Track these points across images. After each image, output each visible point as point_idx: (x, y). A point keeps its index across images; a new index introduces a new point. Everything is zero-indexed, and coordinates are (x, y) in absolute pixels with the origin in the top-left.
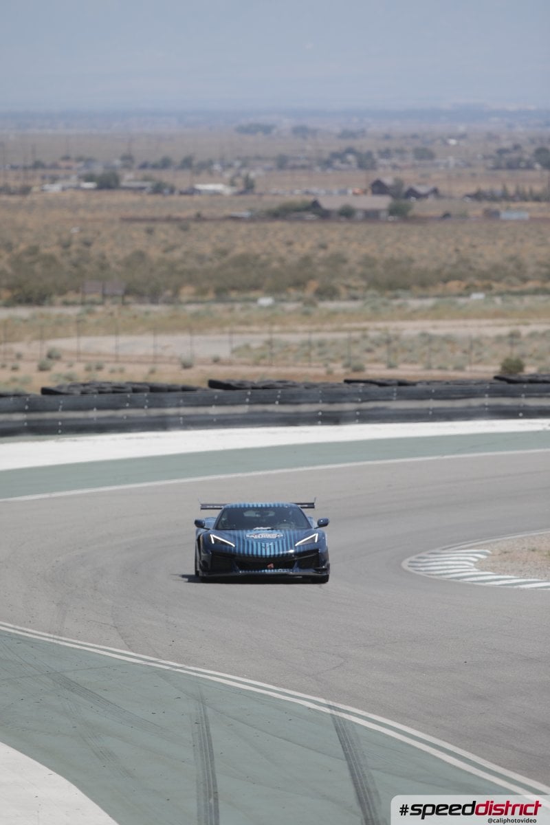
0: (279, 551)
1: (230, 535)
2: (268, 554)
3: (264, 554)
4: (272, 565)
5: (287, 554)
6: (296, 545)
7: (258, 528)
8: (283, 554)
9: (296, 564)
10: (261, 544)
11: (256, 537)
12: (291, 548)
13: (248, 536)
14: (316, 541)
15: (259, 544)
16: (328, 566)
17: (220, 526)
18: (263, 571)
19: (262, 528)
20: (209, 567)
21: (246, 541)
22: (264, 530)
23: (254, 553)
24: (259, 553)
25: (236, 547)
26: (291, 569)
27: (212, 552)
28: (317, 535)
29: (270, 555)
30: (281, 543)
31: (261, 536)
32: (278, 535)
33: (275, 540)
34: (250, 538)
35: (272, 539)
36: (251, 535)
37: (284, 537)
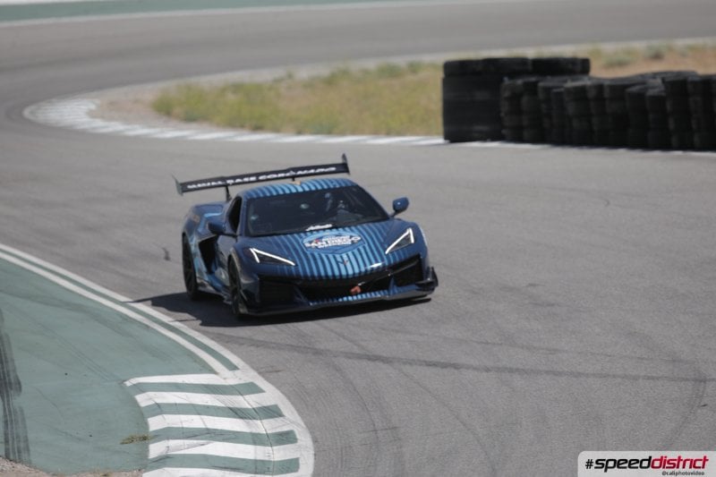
0: (365, 265)
1: (278, 245)
2: (350, 272)
3: (344, 273)
4: (357, 289)
6: (387, 252)
7: (312, 228)
8: (372, 270)
9: (392, 281)
10: (335, 258)
11: (320, 245)
13: (308, 245)
14: (412, 241)
15: (330, 256)
16: (434, 276)
17: (251, 231)
18: (345, 299)
19: (318, 227)
21: (308, 253)
22: (324, 230)
23: (330, 273)
24: (337, 273)
25: (297, 265)
26: (386, 291)
27: (259, 276)
28: (410, 231)
29: (354, 274)
30: (363, 251)
31: (327, 243)
32: (351, 237)
33: (351, 247)
34: (310, 247)
35: (347, 246)
36: (311, 242)
37: (362, 239)
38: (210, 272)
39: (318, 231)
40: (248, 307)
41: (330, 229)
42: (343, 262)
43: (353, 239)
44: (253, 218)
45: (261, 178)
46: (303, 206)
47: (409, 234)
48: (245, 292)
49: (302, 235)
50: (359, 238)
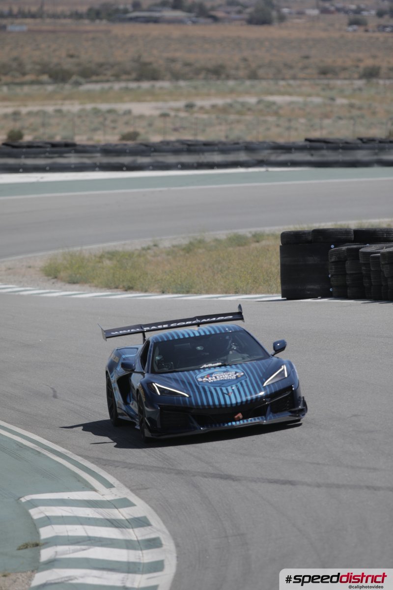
0: (246, 395)
1: (176, 380)
2: (234, 402)
3: (228, 402)
4: (240, 415)
5: (257, 398)
6: (265, 385)
7: (205, 366)
8: (252, 400)
9: (269, 408)
10: (221, 390)
11: (210, 380)
12: (260, 391)
13: (200, 380)
14: (286, 376)
15: (218, 389)
16: (305, 404)
17: (156, 369)
18: (230, 424)
19: (210, 365)
20: (159, 426)
21: (200, 386)
22: (215, 367)
23: (217, 403)
24: (223, 402)
25: (190, 397)
26: (264, 417)
27: (159, 406)
28: (284, 367)
29: (237, 403)
30: (244, 384)
31: (216, 377)
32: (236, 373)
33: (235, 382)
34: (202, 381)
35: (234, 380)
36: (202, 378)
37: (244, 375)
38: (126, 403)
39: (209, 368)
40: (150, 431)
41: (220, 366)
42: (228, 394)
43: (237, 374)
44: (157, 358)
45: (172, 325)
46: (199, 348)
47: (284, 370)
48: (149, 419)
49: (197, 371)
50: (242, 374)
